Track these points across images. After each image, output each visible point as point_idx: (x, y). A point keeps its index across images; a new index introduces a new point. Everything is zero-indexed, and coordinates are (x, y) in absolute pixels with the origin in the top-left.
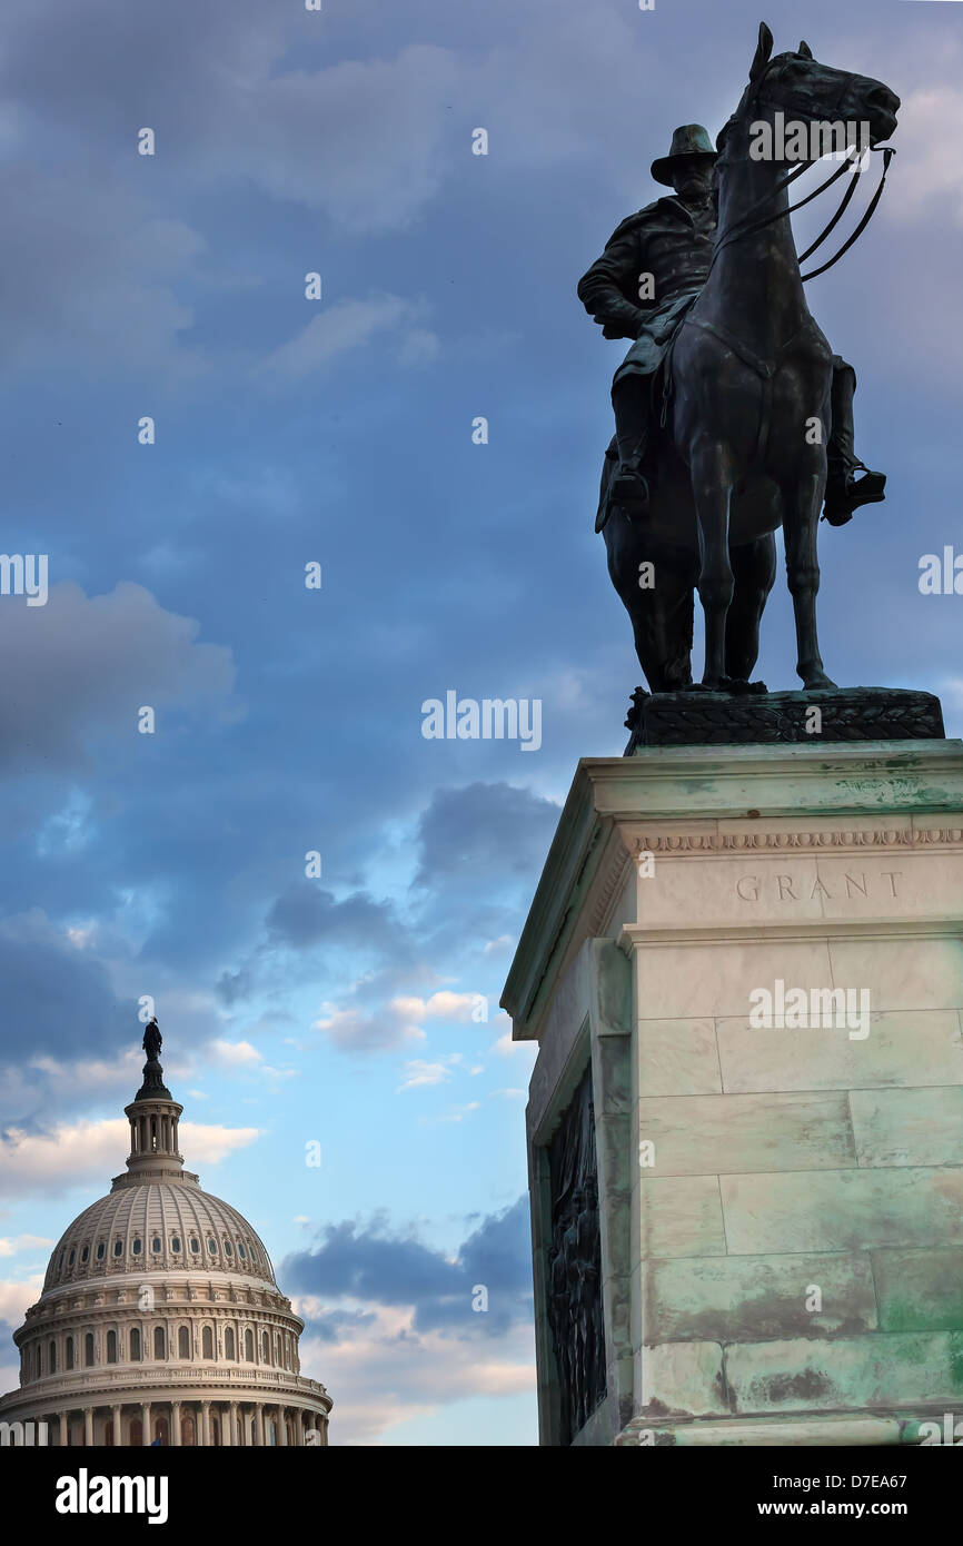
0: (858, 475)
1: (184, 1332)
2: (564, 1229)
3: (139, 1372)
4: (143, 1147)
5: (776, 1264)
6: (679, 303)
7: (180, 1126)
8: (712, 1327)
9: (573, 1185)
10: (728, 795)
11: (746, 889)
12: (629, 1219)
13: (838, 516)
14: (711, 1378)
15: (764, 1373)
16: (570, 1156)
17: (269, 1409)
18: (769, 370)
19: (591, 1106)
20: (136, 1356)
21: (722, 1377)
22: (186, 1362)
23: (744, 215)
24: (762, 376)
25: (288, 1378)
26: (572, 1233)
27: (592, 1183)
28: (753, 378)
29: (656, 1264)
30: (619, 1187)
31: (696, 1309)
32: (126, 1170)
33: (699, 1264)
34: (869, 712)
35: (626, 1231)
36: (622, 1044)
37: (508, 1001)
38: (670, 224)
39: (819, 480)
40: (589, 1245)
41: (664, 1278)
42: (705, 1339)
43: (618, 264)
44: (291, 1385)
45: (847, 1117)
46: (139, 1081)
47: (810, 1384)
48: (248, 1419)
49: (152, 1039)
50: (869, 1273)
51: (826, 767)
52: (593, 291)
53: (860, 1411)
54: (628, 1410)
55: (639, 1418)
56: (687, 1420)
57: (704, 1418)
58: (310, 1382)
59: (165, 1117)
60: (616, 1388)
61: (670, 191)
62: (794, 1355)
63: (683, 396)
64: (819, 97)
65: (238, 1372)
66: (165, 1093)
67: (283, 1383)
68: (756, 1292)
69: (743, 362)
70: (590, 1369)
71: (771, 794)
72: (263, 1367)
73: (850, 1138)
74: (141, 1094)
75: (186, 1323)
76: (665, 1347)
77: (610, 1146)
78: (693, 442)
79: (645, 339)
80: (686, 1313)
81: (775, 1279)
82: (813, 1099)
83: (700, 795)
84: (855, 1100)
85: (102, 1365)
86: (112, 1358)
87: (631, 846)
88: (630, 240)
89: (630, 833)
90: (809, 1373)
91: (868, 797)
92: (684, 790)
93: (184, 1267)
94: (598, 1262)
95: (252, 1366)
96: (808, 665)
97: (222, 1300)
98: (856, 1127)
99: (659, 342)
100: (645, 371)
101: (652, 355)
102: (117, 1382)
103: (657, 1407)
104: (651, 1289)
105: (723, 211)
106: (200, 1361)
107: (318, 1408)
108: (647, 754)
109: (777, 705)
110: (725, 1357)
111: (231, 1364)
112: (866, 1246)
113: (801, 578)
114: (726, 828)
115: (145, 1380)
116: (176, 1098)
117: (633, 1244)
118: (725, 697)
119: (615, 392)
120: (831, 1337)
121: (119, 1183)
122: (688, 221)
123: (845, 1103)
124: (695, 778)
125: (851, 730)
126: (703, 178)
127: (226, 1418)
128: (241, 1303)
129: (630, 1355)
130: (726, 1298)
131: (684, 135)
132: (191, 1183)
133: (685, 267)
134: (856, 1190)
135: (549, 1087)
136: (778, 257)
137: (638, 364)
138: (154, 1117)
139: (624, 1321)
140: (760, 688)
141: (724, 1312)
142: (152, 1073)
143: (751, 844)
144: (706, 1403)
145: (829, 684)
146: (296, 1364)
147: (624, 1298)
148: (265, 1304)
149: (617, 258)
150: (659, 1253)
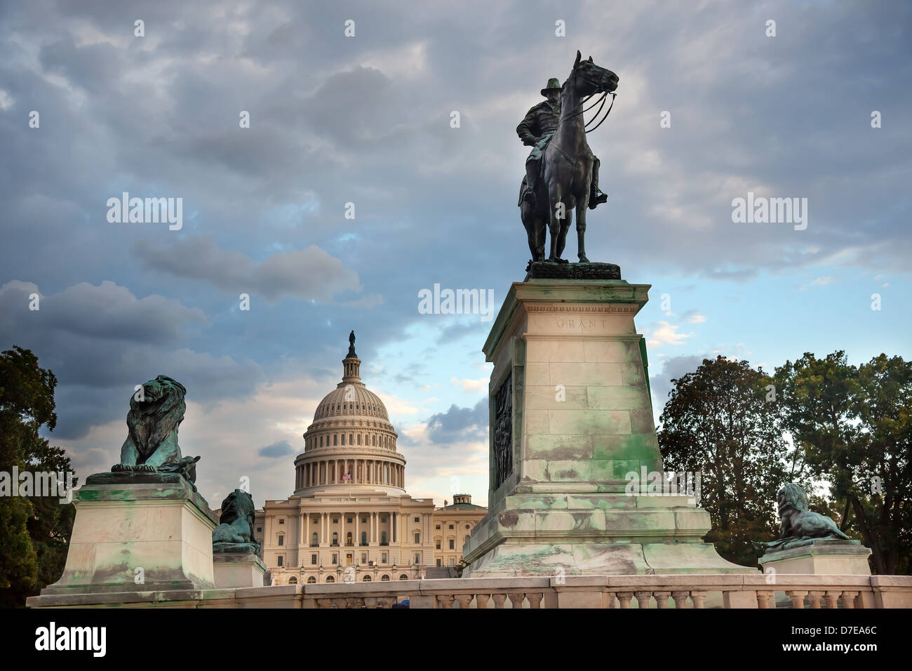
0: (599, 194)
1: (359, 436)
2: (500, 422)
3: (344, 449)
4: (348, 374)
5: (564, 438)
6: (549, 136)
7: (360, 367)
8: (544, 455)
9: (503, 408)
10: (556, 295)
11: (560, 323)
12: (521, 421)
13: (592, 206)
14: (544, 471)
15: (559, 469)
16: (503, 400)
17: (386, 463)
18: (574, 162)
19: (511, 386)
20: (343, 444)
21: (546, 470)
22: (359, 446)
23: (569, 112)
24: (572, 164)
25: (392, 453)
26: (503, 424)
27: (510, 409)
28: (570, 164)
29: (529, 436)
30: (519, 412)
31: (540, 450)
32: (342, 381)
33: (541, 436)
34: (599, 271)
35: (520, 425)
36: (521, 369)
37: (485, 350)
38: (546, 110)
39: (588, 197)
40: (508, 428)
41: (531, 440)
42: (542, 459)
43: (529, 122)
44: (393, 455)
45: (586, 394)
46: (347, 352)
47: (572, 474)
48: (379, 466)
49: (352, 338)
50: (591, 442)
51: (585, 288)
52: (521, 130)
53: (587, 482)
54: (519, 479)
55: (522, 481)
56: (536, 483)
57: (541, 482)
58: (399, 455)
59: (355, 364)
60: (515, 472)
61: (546, 99)
62: (567, 465)
63: (547, 168)
64: (594, 76)
65: (376, 450)
66: (355, 356)
67: (390, 455)
68: (558, 445)
69: (567, 159)
70: (506, 465)
71: (569, 295)
72: (384, 449)
73: (587, 401)
74: (348, 356)
75: (360, 433)
76: (531, 461)
77: (516, 399)
78: (550, 183)
79: (536, 148)
80: (537, 451)
81: (563, 442)
82: (576, 388)
83: (548, 295)
84: (589, 390)
85: (332, 446)
86: (335, 444)
87: (526, 309)
88: (533, 115)
89: (526, 305)
90: (572, 470)
91: (597, 297)
92: (543, 293)
93: (360, 414)
94: (511, 433)
95: (380, 448)
96: (581, 254)
97: (372, 426)
98: (589, 397)
99: (541, 150)
100: (536, 158)
101: (539, 155)
102: (337, 452)
103: (527, 478)
104: (527, 443)
105: (563, 110)
106: (364, 446)
107: (402, 463)
108: (532, 281)
109: (571, 267)
110: (548, 464)
111: (374, 447)
112: (590, 433)
113: (580, 227)
114: (555, 305)
115: (346, 452)
116: (359, 358)
117: (522, 429)
118: (556, 264)
119: (526, 165)
120: (579, 460)
121: (339, 385)
122: (551, 109)
123: (586, 390)
124: (546, 289)
125: (593, 276)
126: (557, 96)
127: (372, 465)
128: (378, 427)
129: (520, 463)
130: (549, 447)
131: (552, 81)
132: (363, 387)
133: (550, 125)
134: (588, 417)
135: (497, 378)
136: (579, 126)
137: (534, 156)
138: (352, 364)
139: (518, 452)
140: (566, 262)
141: (548, 451)
142: (352, 349)
143: (562, 310)
144: (542, 478)
145: (587, 261)
146: (395, 448)
147: (519, 445)
148: (386, 428)
149: (530, 120)
150: (530, 433)
